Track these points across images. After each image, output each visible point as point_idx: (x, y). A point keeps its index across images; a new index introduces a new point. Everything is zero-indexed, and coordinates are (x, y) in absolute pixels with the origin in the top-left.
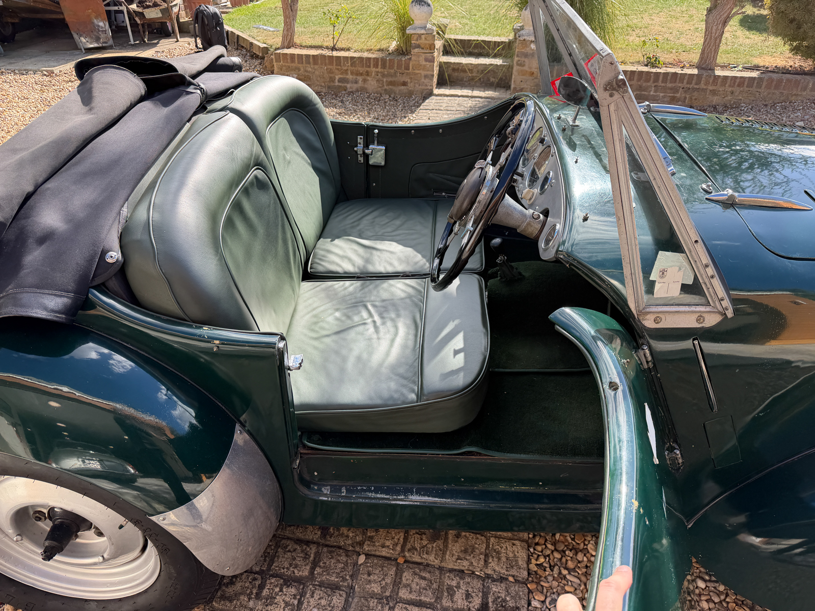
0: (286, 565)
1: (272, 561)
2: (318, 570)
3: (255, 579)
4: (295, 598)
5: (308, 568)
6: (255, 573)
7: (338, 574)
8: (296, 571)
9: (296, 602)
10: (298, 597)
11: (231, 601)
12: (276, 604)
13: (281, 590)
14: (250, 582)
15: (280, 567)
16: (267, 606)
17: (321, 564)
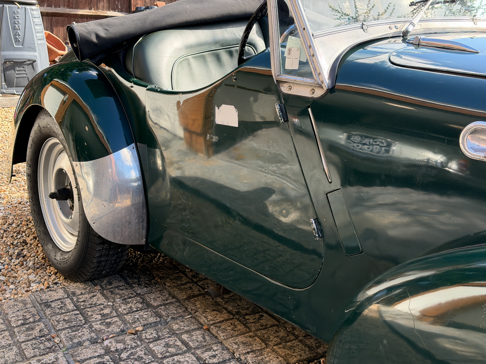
0: (152, 297)
1: (149, 293)
2: (163, 307)
3: (132, 294)
4: (136, 308)
5: (160, 303)
6: (135, 292)
7: (169, 313)
8: (152, 301)
9: (135, 310)
10: (139, 309)
11: (112, 294)
12: (127, 305)
13: (136, 303)
14: (129, 294)
15: (148, 296)
16: (122, 304)
17: (167, 307)
